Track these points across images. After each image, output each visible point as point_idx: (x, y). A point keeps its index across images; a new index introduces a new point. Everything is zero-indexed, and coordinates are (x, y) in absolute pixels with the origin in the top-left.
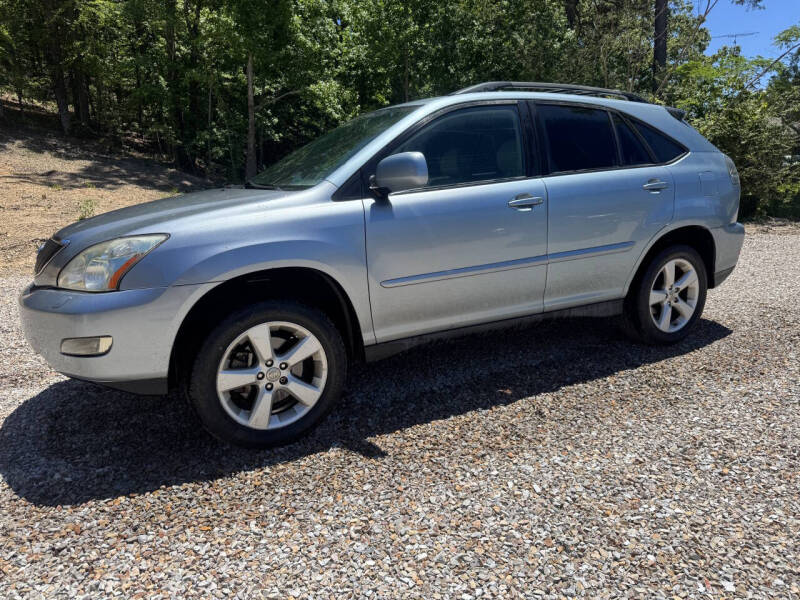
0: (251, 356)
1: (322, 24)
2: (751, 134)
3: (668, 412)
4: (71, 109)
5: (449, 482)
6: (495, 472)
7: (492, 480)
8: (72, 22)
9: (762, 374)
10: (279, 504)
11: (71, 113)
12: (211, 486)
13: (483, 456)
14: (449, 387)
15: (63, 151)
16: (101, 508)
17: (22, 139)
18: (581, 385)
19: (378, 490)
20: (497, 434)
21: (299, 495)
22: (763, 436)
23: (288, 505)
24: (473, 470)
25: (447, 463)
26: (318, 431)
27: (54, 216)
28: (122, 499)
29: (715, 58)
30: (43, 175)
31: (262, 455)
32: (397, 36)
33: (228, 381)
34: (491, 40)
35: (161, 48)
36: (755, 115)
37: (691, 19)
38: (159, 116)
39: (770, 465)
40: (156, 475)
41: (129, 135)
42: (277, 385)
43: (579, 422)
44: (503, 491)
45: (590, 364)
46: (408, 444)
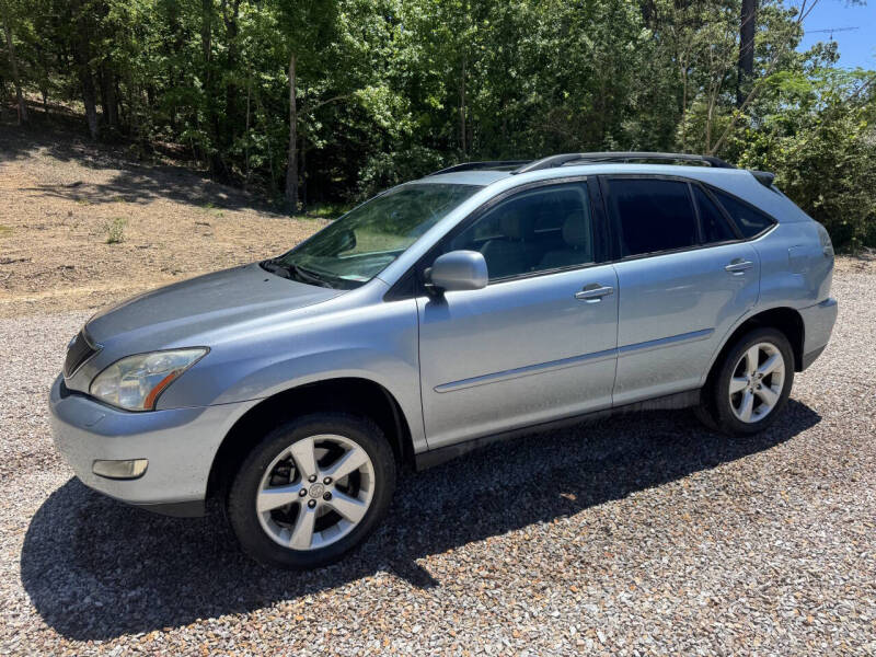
0: (293, 471)
1: (371, 22)
2: (847, 157)
3: (747, 532)
4: (99, 109)
5: (506, 624)
6: (556, 614)
7: (553, 623)
8: (101, 18)
9: (853, 481)
10: (322, 648)
11: (99, 114)
12: (250, 619)
13: (544, 588)
14: (506, 487)
15: (90, 159)
16: (134, 646)
17: (46, 145)
18: (652, 490)
19: (428, 634)
20: (559, 558)
21: (343, 636)
22: (853, 570)
23: (331, 650)
24: (532, 609)
25: (503, 598)
26: (365, 548)
27: (80, 237)
28: (156, 634)
29: (808, 56)
30: (69, 187)
31: (303, 578)
32: (455, 38)
33: (269, 500)
34: (557, 42)
35: (197, 46)
36: (853, 134)
37: (782, 12)
38: (193, 120)
39: (859, 613)
40: (190, 601)
41: (160, 139)
42: (320, 501)
43: (649, 543)
44: (564, 640)
45: (663, 462)
46: (462, 569)
